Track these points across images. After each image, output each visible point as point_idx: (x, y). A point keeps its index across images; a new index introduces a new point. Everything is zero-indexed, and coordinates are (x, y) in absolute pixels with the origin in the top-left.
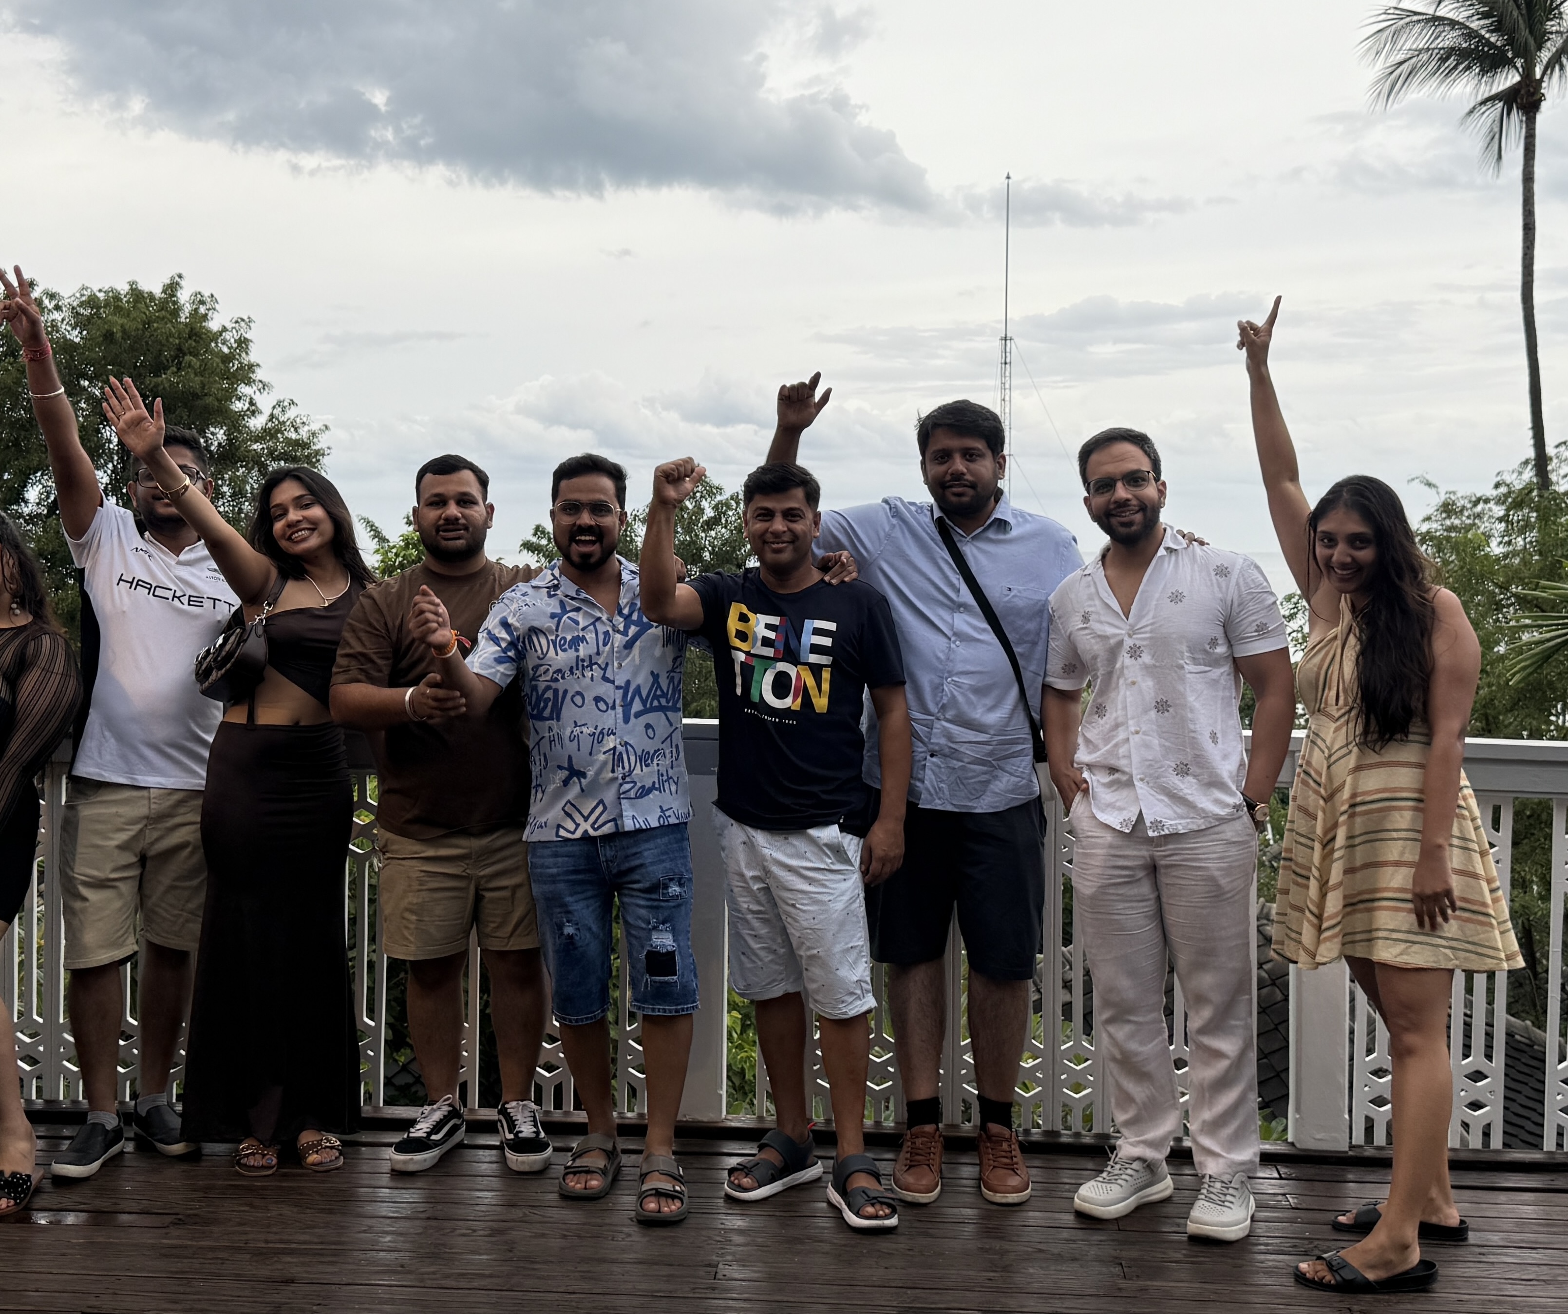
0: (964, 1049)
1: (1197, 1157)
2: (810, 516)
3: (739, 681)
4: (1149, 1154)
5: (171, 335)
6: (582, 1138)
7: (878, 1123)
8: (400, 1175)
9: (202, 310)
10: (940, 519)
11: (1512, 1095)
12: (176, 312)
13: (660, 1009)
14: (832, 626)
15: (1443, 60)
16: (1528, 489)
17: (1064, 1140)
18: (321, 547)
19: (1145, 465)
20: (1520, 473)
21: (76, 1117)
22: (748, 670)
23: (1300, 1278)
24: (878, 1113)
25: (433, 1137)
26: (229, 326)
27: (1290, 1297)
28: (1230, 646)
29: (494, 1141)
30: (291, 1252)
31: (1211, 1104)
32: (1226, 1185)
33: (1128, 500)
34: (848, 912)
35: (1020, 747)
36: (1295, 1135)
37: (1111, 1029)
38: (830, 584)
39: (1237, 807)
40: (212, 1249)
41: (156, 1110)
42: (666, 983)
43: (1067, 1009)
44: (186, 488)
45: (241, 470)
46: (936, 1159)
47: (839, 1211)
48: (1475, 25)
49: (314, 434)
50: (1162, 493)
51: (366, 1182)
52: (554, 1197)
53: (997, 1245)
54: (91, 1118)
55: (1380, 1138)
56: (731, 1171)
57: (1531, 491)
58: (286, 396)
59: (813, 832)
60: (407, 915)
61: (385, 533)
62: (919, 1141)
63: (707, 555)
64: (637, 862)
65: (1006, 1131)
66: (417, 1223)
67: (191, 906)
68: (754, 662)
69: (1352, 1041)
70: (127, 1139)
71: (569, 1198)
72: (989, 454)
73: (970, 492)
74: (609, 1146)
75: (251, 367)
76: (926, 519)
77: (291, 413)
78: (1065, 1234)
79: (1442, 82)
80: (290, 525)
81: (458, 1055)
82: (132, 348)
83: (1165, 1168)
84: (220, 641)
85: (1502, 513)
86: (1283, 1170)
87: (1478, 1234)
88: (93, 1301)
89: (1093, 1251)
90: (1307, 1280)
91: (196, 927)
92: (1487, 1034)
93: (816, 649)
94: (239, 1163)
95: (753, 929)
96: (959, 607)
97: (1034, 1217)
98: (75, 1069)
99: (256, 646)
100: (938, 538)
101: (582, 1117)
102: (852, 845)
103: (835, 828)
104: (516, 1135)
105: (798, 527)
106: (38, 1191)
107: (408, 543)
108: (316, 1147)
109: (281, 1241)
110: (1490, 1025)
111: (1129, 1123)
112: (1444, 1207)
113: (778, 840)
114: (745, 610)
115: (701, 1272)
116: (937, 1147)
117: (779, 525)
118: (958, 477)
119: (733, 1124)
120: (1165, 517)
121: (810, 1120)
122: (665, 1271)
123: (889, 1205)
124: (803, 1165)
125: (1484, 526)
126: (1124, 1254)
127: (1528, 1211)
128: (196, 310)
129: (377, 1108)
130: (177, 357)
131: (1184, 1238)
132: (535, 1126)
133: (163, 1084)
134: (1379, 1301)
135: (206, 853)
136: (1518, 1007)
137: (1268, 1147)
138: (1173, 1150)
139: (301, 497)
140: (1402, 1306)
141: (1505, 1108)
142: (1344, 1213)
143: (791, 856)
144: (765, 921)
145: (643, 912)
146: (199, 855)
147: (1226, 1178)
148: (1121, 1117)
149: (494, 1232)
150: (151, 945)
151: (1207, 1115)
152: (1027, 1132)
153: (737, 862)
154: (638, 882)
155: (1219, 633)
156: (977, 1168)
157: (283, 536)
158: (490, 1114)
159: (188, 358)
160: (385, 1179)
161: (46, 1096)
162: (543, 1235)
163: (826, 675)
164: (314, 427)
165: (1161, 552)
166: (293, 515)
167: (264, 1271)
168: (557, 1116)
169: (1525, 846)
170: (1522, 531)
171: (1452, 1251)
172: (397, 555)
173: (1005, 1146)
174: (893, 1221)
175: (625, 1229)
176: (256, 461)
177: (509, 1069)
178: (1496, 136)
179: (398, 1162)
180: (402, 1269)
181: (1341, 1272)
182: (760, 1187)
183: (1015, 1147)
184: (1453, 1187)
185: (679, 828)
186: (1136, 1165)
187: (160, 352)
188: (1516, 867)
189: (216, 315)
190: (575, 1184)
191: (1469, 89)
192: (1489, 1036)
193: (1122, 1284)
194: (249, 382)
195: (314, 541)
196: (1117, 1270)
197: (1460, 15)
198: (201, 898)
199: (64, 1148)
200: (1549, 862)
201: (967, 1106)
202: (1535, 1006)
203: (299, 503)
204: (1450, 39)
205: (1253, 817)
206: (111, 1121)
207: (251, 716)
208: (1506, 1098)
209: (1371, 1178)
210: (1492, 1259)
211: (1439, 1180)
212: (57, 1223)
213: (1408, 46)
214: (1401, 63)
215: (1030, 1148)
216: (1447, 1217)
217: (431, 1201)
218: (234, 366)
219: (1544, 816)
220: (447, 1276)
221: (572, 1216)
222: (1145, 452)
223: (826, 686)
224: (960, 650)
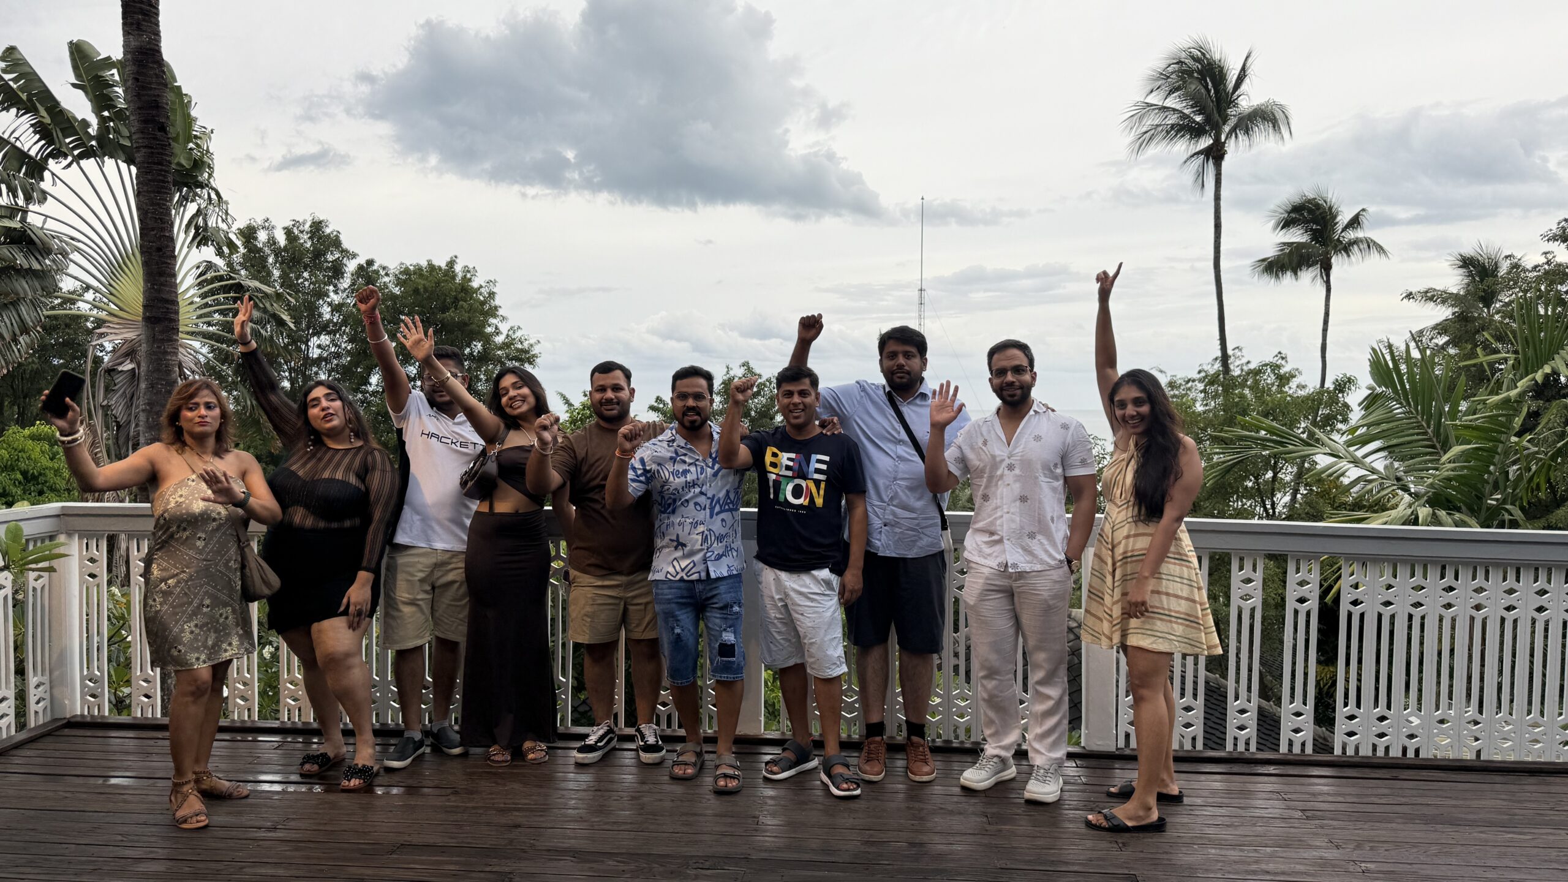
0: (898, 695)
1: (1031, 754)
2: (813, 394)
3: (772, 491)
4: (1003, 753)
5: (451, 290)
6: (683, 744)
7: (849, 736)
8: (580, 766)
9: (469, 276)
10: (889, 392)
11: (1208, 716)
12: (454, 277)
13: (724, 677)
14: (827, 458)
15: (1168, 132)
16: (1217, 374)
17: (954, 745)
18: (529, 411)
19: (1025, 362)
20: (1213, 365)
21: (397, 733)
22: (777, 484)
23: (1089, 824)
24: (849, 729)
25: (599, 744)
26: (484, 284)
27: (1083, 835)
28: (1064, 470)
29: (633, 746)
30: (518, 810)
31: (1041, 725)
32: (1047, 771)
33: (1013, 382)
34: (833, 618)
35: (931, 522)
36: (1086, 743)
37: (985, 682)
38: (826, 435)
39: (1061, 561)
40: (474, 808)
41: (442, 730)
42: (729, 661)
43: (956, 668)
44: (448, 378)
45: (491, 366)
46: (882, 757)
47: (827, 786)
48: (1187, 111)
49: (532, 345)
50: (1034, 378)
51: (561, 770)
52: (667, 778)
53: (917, 805)
54: (407, 734)
55: (1133, 744)
56: (767, 763)
57: (1219, 375)
58: (516, 324)
59: (815, 573)
60: (585, 618)
61: (572, 401)
62: (872, 746)
63: (753, 413)
64: (716, 592)
65: (921, 741)
66: (590, 793)
67: (461, 616)
68: (781, 479)
69: (1117, 686)
70: (427, 746)
71: (675, 779)
72: (918, 356)
73: (907, 376)
74: (698, 750)
75: (496, 308)
76: (881, 392)
77: (519, 334)
78: (955, 799)
79: (1168, 144)
80: (510, 399)
81: (613, 698)
82: (429, 298)
83: (1012, 761)
84: (472, 465)
85: (1202, 388)
86: (1078, 762)
87: (1190, 799)
88: (407, 838)
89: (971, 809)
90: (1093, 825)
91: (464, 629)
92: (1194, 682)
93: (818, 471)
94: (489, 759)
95: (777, 628)
96: (900, 442)
97: (937, 789)
98: (397, 706)
99: (492, 467)
100: (888, 403)
101: (682, 732)
102: (835, 579)
103: (827, 570)
104: (645, 742)
105: (808, 400)
106: (377, 774)
107: (584, 406)
108: (533, 750)
109: (514, 804)
110: (1196, 677)
111: (991, 735)
112: (1171, 785)
113: (795, 577)
114: (775, 450)
115: (750, 821)
116: (883, 750)
117: (796, 399)
118: (901, 367)
119: (768, 737)
120: (1034, 393)
121: (811, 735)
122: (730, 820)
123: (856, 783)
124: (807, 760)
125: (1192, 395)
126: (989, 810)
127: (1217, 785)
128: (465, 276)
129: (567, 728)
130: (454, 302)
131: (1022, 801)
132: (656, 738)
133: (446, 713)
134: (1133, 837)
135: (469, 587)
136: (1212, 666)
137: (1071, 749)
138: (1016, 751)
139: (516, 382)
140: (1146, 840)
141: (1205, 724)
142: (1114, 786)
143: (801, 586)
144: (785, 624)
145: (718, 621)
146: (464, 589)
147: (1047, 767)
148: (987, 732)
149: (633, 798)
150: (438, 638)
151: (1039, 730)
152: (933, 741)
153: (770, 590)
154: (716, 603)
155: (1059, 461)
156: (906, 762)
157: (507, 405)
158: (631, 731)
159: (461, 303)
160: (572, 768)
161: (381, 721)
162: (660, 800)
163: (823, 485)
164: (532, 341)
165: (1032, 412)
166: (512, 393)
167: (503, 820)
168: (669, 732)
169: (1216, 577)
170: (1214, 398)
171: (1174, 808)
172: (578, 414)
173: (921, 749)
174: (858, 792)
175: (707, 797)
176: (499, 361)
177: (641, 707)
178: (1201, 174)
179: (579, 758)
180: (581, 819)
181: (1112, 821)
182: (783, 772)
183: (927, 749)
184: (1175, 772)
185: (739, 576)
186: (995, 760)
187: (445, 300)
188: (1211, 588)
189: (476, 279)
190: (678, 771)
191: (1184, 147)
192: (1195, 683)
193: (988, 827)
194: (495, 316)
195: (525, 408)
196: (985, 819)
197: (1178, 106)
198: (466, 612)
199: (391, 750)
200: (1229, 585)
201: (900, 726)
202: (1221, 665)
203: (515, 386)
204: (1172, 119)
205: (1070, 567)
206: (418, 736)
207: (491, 507)
208: (1205, 718)
209: (1129, 766)
210: (1197, 813)
211: (1167, 768)
212: (387, 793)
213: (1148, 123)
214: (1146, 132)
215: (935, 750)
216: (1172, 790)
217: (599, 780)
218: (487, 307)
219: (1226, 559)
220: (606, 823)
221: (678, 789)
222: (1026, 355)
223: (822, 492)
224: (901, 466)
